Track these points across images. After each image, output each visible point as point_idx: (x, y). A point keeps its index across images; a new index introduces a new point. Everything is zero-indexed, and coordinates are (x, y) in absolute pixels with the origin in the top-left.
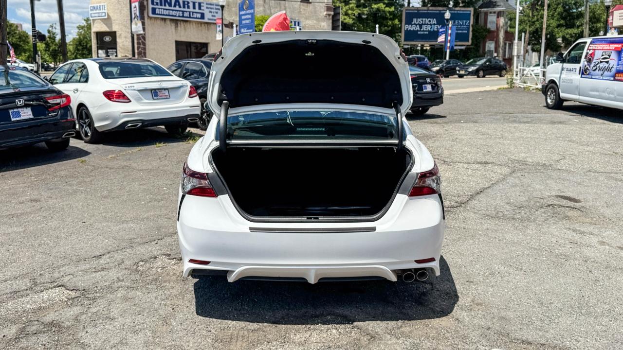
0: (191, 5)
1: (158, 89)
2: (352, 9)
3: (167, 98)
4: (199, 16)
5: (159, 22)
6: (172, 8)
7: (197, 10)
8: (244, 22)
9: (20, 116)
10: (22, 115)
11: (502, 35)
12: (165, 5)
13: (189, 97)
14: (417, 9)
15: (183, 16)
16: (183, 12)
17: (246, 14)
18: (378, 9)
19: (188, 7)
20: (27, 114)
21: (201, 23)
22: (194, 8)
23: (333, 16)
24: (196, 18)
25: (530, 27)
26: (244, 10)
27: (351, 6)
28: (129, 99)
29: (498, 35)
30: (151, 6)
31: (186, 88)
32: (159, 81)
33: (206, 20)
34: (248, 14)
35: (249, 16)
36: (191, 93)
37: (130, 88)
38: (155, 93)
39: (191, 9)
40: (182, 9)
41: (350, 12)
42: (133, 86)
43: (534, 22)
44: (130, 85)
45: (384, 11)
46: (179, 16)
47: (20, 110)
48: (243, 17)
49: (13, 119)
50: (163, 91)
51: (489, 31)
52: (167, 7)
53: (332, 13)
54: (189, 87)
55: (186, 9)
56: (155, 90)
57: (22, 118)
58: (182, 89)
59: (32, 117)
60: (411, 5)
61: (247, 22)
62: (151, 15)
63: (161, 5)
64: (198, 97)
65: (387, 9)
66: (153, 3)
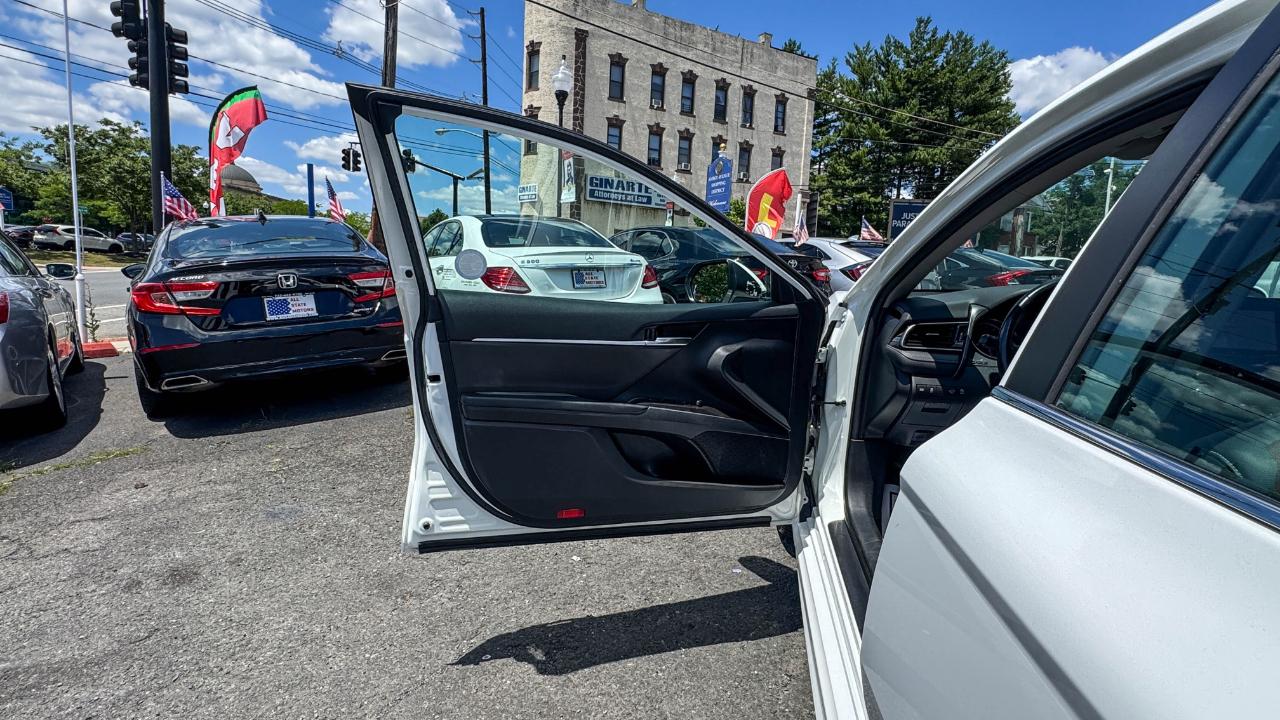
0: (636, 187)
1: (585, 268)
2: (828, 199)
3: (601, 287)
4: (645, 200)
5: (597, 206)
6: (613, 190)
7: (643, 193)
8: (714, 192)
9: (287, 311)
10: (293, 309)
11: (1019, 236)
12: (606, 187)
13: (643, 287)
14: (909, 201)
15: (626, 201)
16: (627, 195)
17: (718, 180)
18: (861, 199)
19: (633, 190)
20: (304, 306)
21: (646, 209)
22: (640, 190)
23: (809, 204)
24: (642, 203)
25: (1064, 227)
26: (715, 175)
27: (827, 195)
28: (526, 286)
29: (1014, 237)
30: (589, 187)
31: (638, 269)
32: (587, 253)
33: (653, 205)
34: (722, 180)
35: (723, 183)
36: (645, 280)
37: (531, 265)
38: (577, 275)
39: (636, 192)
40: (625, 192)
41: (825, 202)
42: (538, 261)
43: (1071, 221)
44: (531, 258)
45: (868, 203)
46: (621, 200)
47: (289, 298)
48: (713, 185)
49: (269, 318)
50: (595, 274)
51: (1002, 232)
52: (608, 189)
53: (808, 201)
54: (643, 268)
55: (630, 192)
56: (579, 269)
57: (292, 315)
58: (629, 272)
59: (314, 313)
60: (901, 197)
61: (719, 190)
62: (588, 198)
63: (601, 186)
64: (658, 287)
65: (872, 199)
66: (591, 184)
